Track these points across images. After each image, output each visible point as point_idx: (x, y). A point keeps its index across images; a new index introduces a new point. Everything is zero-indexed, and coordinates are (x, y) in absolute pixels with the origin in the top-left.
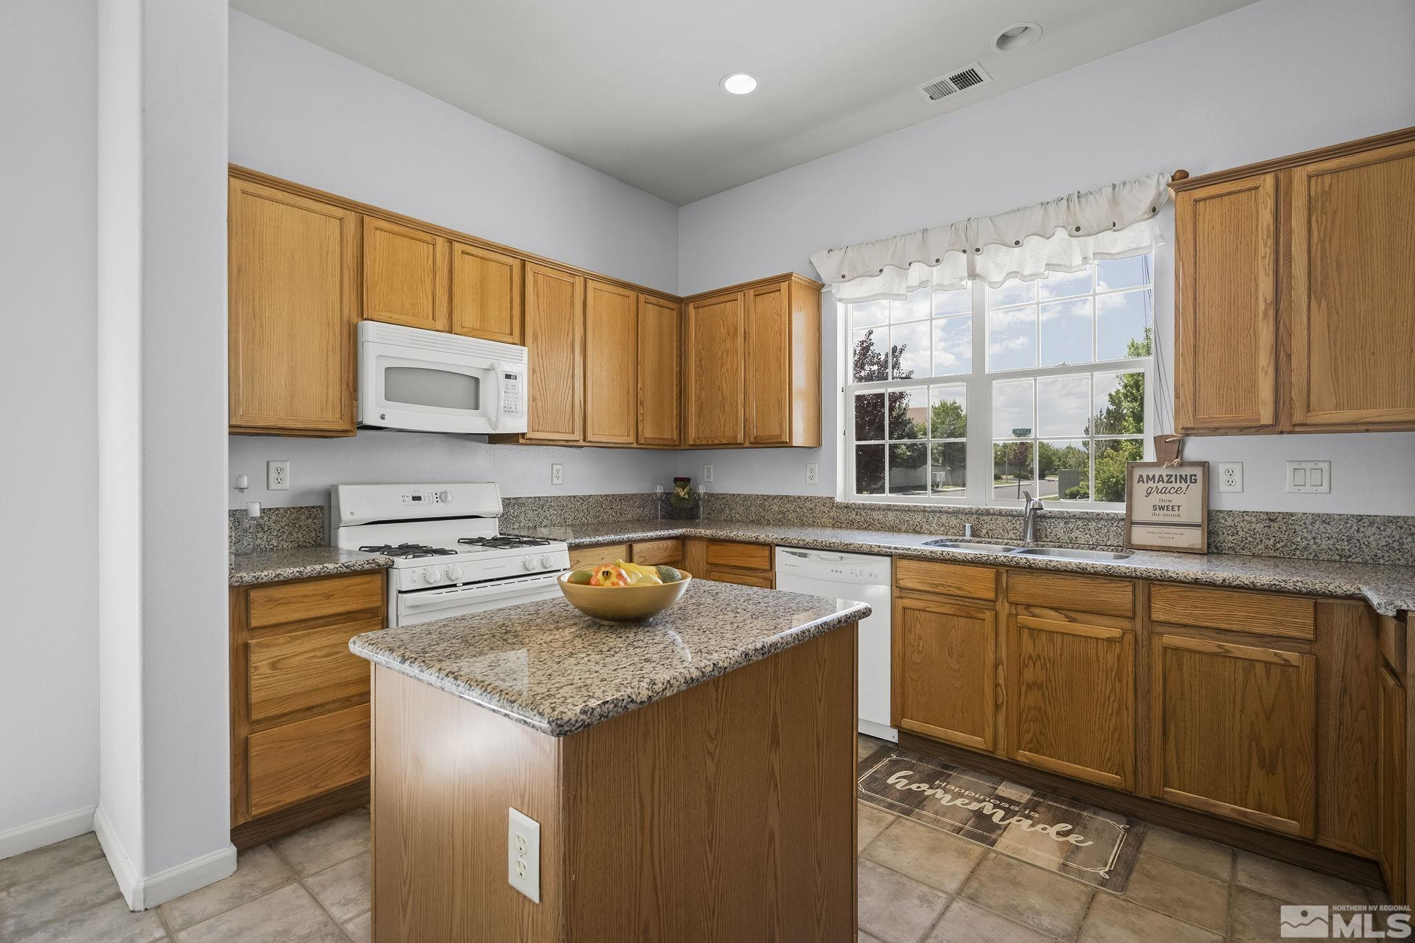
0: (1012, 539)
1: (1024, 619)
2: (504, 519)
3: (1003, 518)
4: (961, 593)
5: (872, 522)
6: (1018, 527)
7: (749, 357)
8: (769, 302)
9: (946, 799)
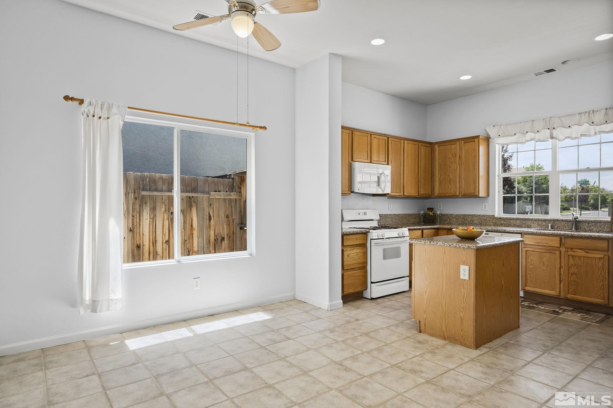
0: (567, 229)
1: (570, 253)
2: (379, 221)
3: (563, 222)
4: (548, 245)
5: (510, 224)
6: (569, 225)
7: (461, 164)
8: (470, 145)
9: (542, 308)
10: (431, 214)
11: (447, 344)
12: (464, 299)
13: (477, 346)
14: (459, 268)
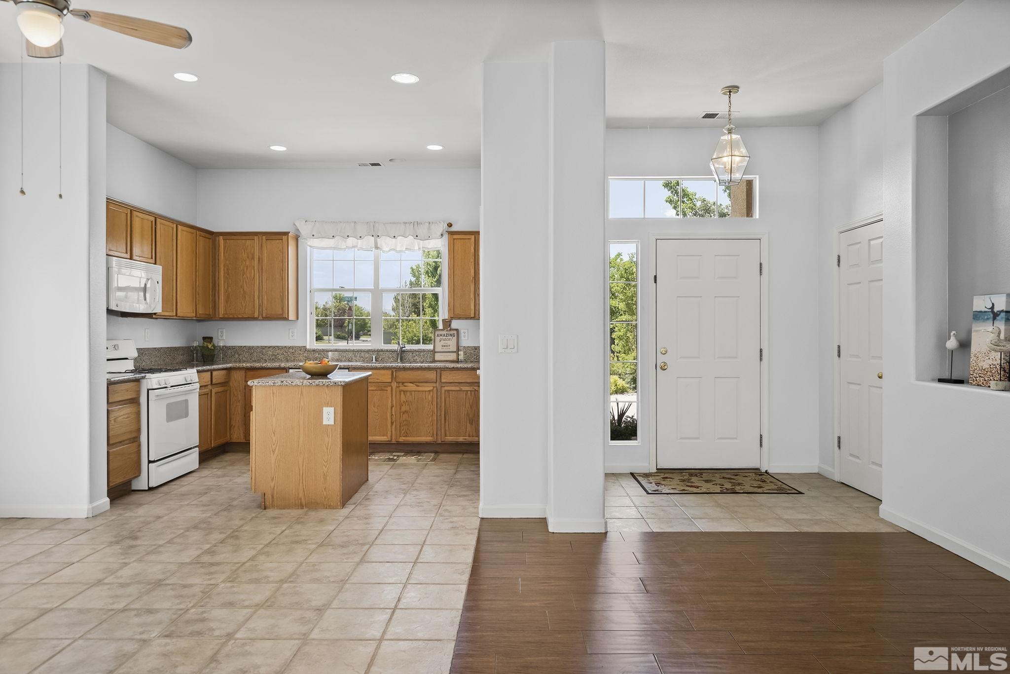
0: (392, 361)
1: (402, 388)
3: (388, 353)
4: (379, 381)
6: (395, 355)
7: (262, 272)
8: (275, 244)
9: (376, 458)
10: (210, 346)
11: (307, 511)
12: (327, 449)
13: (343, 505)
14: (321, 412)
